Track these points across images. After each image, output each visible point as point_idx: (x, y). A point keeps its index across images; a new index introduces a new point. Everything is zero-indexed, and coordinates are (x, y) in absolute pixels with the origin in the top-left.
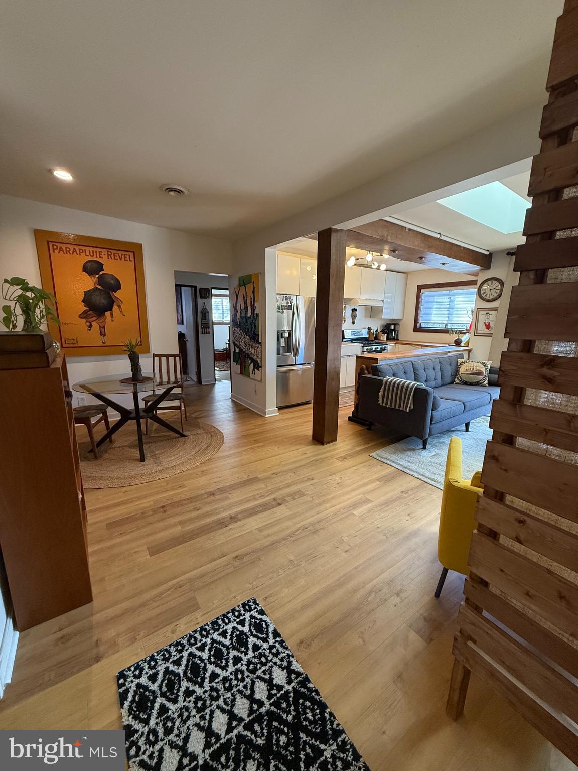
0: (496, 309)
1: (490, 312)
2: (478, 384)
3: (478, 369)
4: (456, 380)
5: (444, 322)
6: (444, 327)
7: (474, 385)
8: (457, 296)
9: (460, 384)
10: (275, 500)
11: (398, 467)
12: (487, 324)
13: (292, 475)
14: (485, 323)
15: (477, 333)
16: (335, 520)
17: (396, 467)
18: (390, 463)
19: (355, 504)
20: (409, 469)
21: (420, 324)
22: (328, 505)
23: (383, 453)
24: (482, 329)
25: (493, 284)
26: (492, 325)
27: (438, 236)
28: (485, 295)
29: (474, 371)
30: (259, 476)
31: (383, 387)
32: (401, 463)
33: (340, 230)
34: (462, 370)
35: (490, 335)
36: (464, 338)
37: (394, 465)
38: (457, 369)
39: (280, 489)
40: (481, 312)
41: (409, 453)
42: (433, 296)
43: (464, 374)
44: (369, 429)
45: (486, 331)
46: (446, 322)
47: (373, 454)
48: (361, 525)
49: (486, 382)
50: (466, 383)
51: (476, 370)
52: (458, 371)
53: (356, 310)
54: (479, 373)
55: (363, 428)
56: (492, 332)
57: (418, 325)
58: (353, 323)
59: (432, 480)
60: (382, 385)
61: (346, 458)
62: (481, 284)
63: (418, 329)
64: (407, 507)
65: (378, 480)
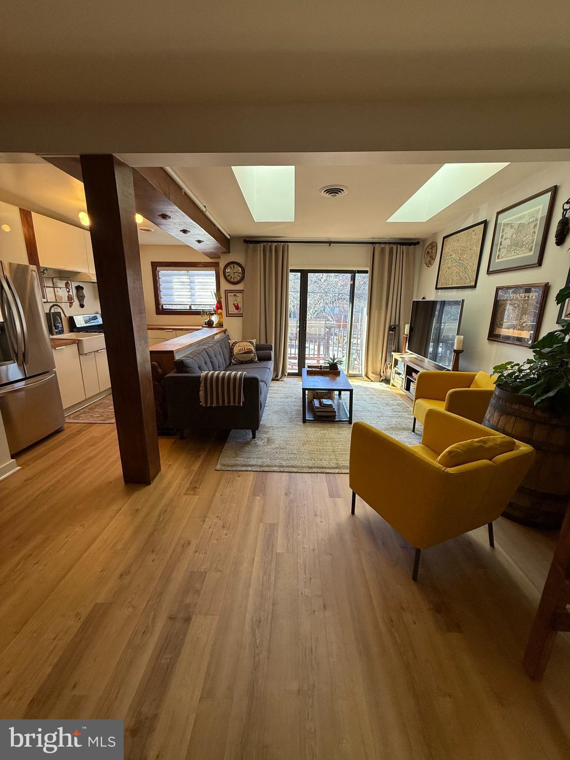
0: (241, 291)
1: (237, 294)
2: (251, 361)
3: (249, 347)
4: (233, 361)
5: (189, 303)
6: (189, 308)
7: (248, 363)
8: (195, 277)
9: (236, 364)
10: (172, 618)
11: (254, 469)
12: (236, 305)
13: (153, 556)
14: (234, 304)
15: (228, 314)
16: (273, 577)
17: (253, 470)
18: (244, 469)
19: (268, 540)
20: (266, 466)
21: (162, 306)
22: (245, 565)
23: (226, 459)
24: (232, 310)
25: (235, 267)
26: (240, 306)
27: (204, 209)
28: (230, 277)
29: (246, 351)
30: (98, 601)
31: (202, 385)
32: (253, 462)
33: (123, 163)
34: (236, 350)
35: (241, 315)
36: (215, 319)
37: (250, 469)
38: (231, 350)
39: (161, 594)
40: (229, 294)
41: (247, 449)
42: (171, 275)
43: (239, 354)
44: (182, 438)
45: (236, 311)
46: (191, 303)
47: (218, 467)
48: (300, 561)
49: (257, 359)
50: (242, 363)
51: (247, 349)
52: (232, 352)
53: (82, 288)
54: (250, 352)
55: (174, 440)
56: (241, 312)
57: (160, 307)
58: (82, 306)
59: (293, 467)
60: (200, 383)
61: (196, 488)
62: (225, 267)
63: (161, 311)
64: (305, 507)
65: (254, 494)
